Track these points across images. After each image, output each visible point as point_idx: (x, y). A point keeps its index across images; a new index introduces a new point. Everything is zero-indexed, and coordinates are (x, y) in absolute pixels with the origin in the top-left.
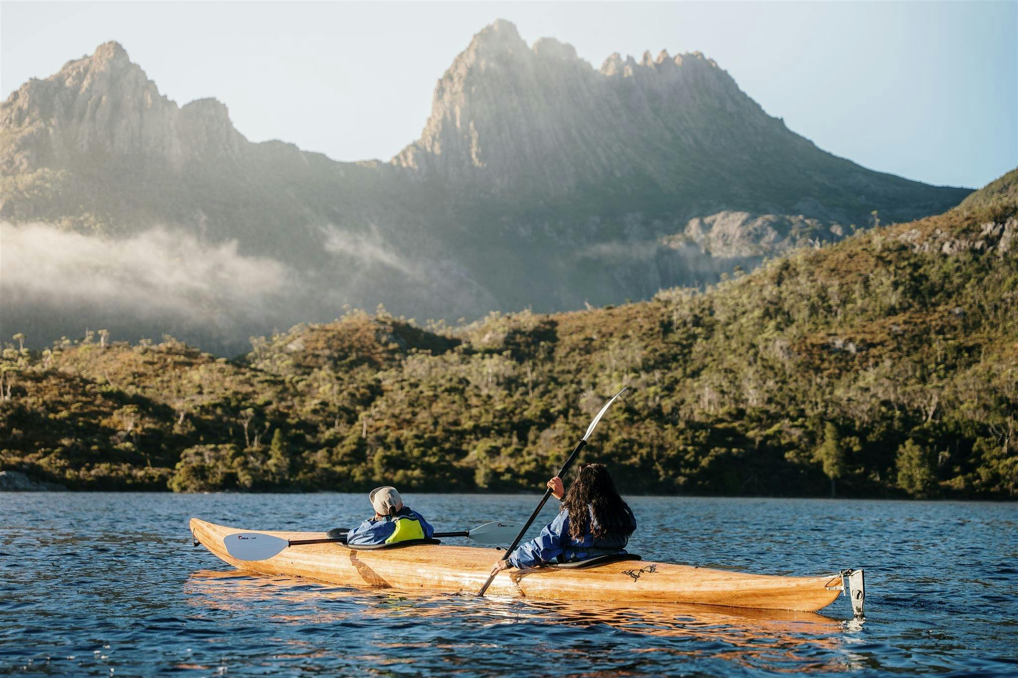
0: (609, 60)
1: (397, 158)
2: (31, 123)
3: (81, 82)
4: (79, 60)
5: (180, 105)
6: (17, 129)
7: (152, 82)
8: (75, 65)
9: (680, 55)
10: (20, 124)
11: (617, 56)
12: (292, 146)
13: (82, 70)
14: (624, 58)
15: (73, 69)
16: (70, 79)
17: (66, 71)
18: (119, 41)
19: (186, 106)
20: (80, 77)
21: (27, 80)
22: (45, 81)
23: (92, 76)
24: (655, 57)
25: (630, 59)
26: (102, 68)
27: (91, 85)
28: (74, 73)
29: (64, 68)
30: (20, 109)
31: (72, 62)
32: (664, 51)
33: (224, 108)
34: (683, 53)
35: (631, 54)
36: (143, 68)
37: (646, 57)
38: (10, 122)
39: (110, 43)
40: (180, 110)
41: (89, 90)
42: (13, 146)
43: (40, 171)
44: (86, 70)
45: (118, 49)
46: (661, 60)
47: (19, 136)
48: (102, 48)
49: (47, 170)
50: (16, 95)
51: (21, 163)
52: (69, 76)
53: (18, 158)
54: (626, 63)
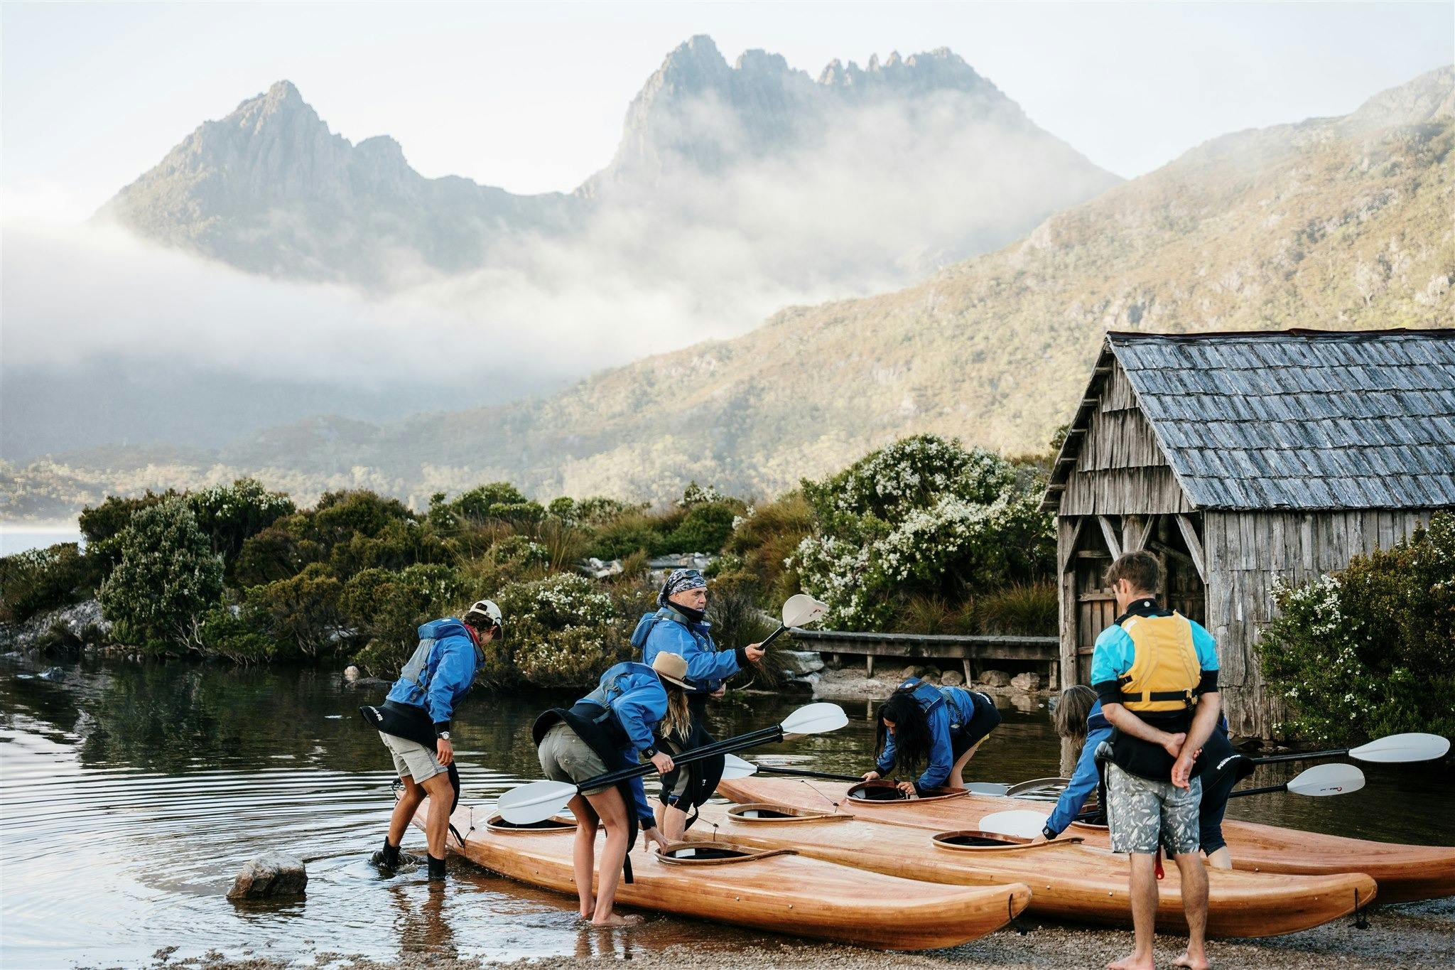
0: (828, 68)
1: (580, 190)
2: (204, 169)
3: (255, 125)
4: (255, 99)
5: (354, 144)
6: (192, 175)
7: (324, 123)
8: (250, 105)
9: (915, 56)
10: (194, 170)
11: (838, 63)
12: (470, 182)
13: (255, 111)
14: (845, 65)
15: (247, 110)
16: (244, 121)
17: (241, 112)
18: (292, 81)
19: (360, 144)
20: (253, 119)
21: (200, 123)
22: (221, 122)
23: (265, 119)
24: (883, 60)
25: (852, 65)
26: (274, 110)
27: (263, 127)
28: (248, 115)
29: (239, 108)
30: (194, 154)
31: (246, 102)
32: (895, 53)
33: (398, 145)
34: (919, 52)
35: (853, 60)
36: (315, 108)
37: (873, 61)
38: (185, 168)
39: (283, 83)
40: (354, 149)
41: (262, 133)
42: (186, 193)
43: (211, 219)
44: (260, 110)
45: (290, 89)
46: (890, 64)
47: (192, 183)
48: (275, 87)
49: (219, 217)
50: (190, 139)
51: (195, 211)
52: (244, 116)
53: (191, 205)
54: (848, 71)
